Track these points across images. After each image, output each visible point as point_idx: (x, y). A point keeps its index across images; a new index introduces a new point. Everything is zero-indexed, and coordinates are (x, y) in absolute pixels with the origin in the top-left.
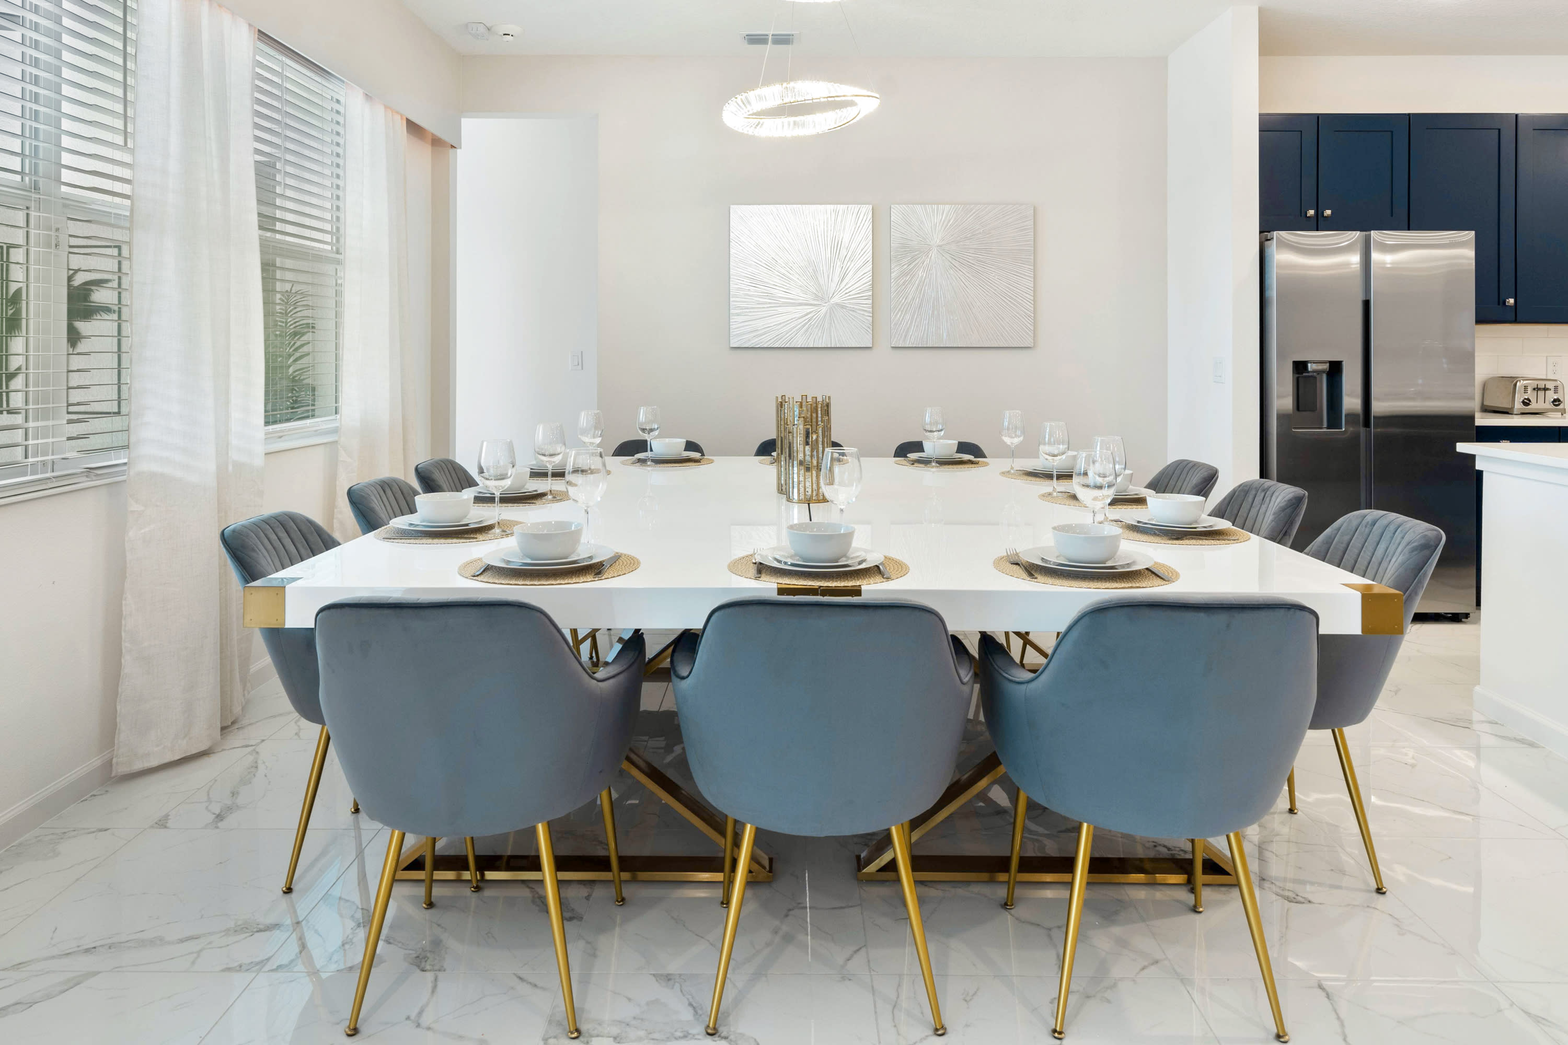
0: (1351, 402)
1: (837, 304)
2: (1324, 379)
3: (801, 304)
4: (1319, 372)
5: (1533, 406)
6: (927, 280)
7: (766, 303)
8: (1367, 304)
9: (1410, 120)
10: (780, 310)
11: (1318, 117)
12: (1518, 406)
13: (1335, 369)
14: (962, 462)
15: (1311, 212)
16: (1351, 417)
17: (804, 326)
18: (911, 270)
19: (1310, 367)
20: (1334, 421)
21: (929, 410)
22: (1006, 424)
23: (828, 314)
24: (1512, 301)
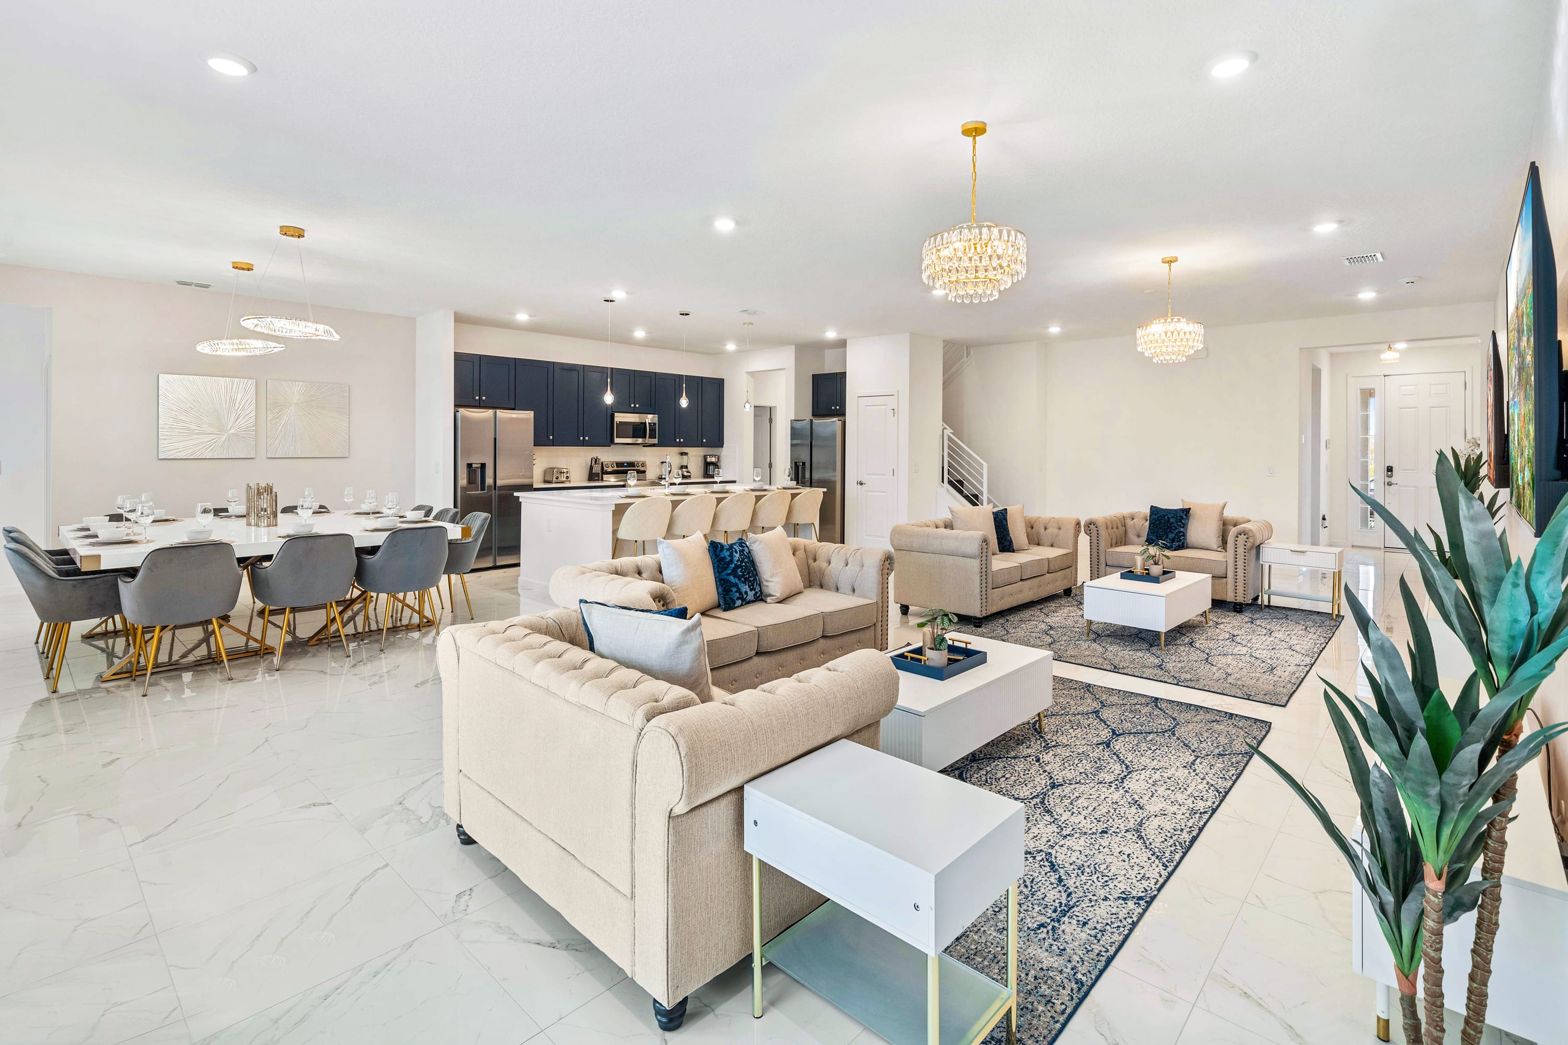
0: (489, 481)
1: (233, 434)
2: (479, 471)
3: (209, 434)
4: (477, 468)
5: (560, 479)
6: (289, 422)
7: (184, 433)
8: (495, 439)
9: (516, 360)
10: (194, 437)
11: (480, 356)
12: (555, 479)
13: (483, 466)
14: (321, 512)
15: (477, 398)
16: (489, 486)
17: (210, 446)
18: (279, 416)
19: (474, 466)
20: (483, 489)
21: (307, 489)
22: (346, 493)
23: (227, 440)
24: (551, 437)
